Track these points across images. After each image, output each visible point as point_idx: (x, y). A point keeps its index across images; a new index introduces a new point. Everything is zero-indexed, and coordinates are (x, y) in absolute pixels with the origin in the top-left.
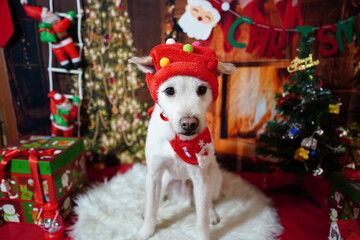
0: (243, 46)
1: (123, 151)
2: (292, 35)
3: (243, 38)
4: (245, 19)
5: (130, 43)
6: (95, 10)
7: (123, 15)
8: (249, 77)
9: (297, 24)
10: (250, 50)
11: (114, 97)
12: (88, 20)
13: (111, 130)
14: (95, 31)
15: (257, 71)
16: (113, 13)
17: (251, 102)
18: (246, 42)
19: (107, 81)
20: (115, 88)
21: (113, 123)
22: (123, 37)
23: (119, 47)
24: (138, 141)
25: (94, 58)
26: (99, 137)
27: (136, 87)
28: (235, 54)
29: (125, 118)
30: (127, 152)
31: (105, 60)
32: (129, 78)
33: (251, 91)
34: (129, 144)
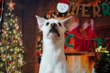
0: (71, 46)
2: (93, 41)
3: (72, 43)
4: (72, 35)
5: (21, 44)
6: (6, 30)
7: (19, 33)
8: (76, 60)
9: (94, 37)
10: (75, 47)
11: (10, 71)
12: (2, 34)
14: (5, 39)
15: (79, 57)
16: (15, 32)
17: (78, 72)
18: (73, 44)
19: (7, 62)
20: (11, 66)
22: (18, 42)
23: (16, 46)
25: (3, 51)
27: (22, 65)
28: (69, 49)
31: (8, 52)
32: (19, 61)
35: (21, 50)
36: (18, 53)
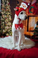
0: (32, 12)
1: (7, 33)
3: (32, 11)
5: (10, 11)
6: (4, 4)
7: (9, 5)
8: (33, 19)
10: (33, 13)
11: (6, 22)
12: (2, 6)
13: (5, 29)
14: (3, 8)
15: (35, 18)
16: (7, 5)
17: (33, 24)
18: (33, 12)
19: (5, 18)
20: (6, 20)
21: (6, 27)
22: (9, 10)
23: (8, 12)
24: (10, 31)
25: (3, 14)
26: (3, 30)
27: (11, 20)
28: (30, 14)
29: (8, 26)
30: (8, 34)
31: (5, 14)
32: (9, 18)
33: (33, 22)
34: (8, 32)
35: (10, 13)
36: (9, 15)
